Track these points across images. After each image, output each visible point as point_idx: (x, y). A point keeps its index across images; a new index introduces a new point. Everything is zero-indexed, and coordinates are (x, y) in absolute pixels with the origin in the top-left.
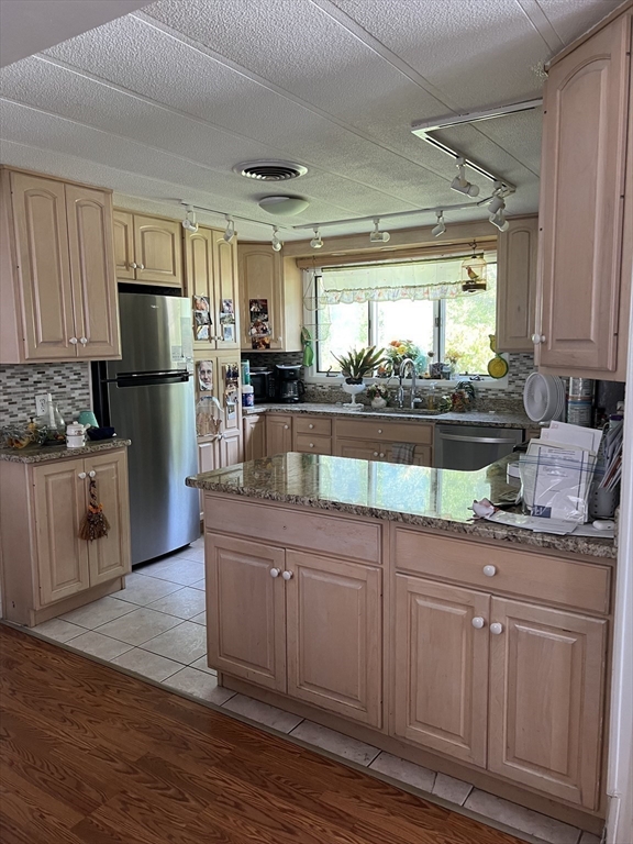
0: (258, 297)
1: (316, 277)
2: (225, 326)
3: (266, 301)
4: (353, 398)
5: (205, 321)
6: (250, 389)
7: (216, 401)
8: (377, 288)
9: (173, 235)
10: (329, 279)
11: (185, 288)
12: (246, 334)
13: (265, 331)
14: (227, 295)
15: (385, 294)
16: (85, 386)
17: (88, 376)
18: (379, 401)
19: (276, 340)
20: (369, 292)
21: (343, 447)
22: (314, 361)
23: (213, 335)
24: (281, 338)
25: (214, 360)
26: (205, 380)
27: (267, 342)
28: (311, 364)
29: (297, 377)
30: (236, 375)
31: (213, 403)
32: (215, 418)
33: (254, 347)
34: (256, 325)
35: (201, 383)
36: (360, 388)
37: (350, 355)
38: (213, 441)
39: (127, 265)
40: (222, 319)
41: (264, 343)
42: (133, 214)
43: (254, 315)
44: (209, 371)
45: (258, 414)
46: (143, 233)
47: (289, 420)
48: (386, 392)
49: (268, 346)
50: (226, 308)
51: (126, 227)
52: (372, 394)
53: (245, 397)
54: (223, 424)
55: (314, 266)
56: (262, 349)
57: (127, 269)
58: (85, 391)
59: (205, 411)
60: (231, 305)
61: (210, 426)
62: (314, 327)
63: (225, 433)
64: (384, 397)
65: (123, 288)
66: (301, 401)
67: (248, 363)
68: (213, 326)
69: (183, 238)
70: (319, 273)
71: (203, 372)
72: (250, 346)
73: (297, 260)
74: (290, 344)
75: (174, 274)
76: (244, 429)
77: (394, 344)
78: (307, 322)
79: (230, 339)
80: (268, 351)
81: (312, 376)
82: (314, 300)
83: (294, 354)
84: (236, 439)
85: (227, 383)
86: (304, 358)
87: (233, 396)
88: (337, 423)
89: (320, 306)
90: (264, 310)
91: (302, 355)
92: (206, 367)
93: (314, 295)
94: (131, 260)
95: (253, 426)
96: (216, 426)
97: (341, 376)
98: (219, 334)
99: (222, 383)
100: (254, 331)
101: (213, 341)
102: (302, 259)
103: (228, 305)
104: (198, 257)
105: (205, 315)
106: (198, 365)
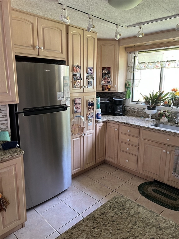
0: (106, 66)
1: (134, 57)
2: (88, 80)
3: (110, 68)
4: (150, 116)
5: (78, 78)
6: (99, 111)
7: (83, 118)
8: (168, 61)
9: (61, 31)
10: (141, 57)
11: (68, 61)
12: (100, 84)
13: (109, 82)
14: (91, 65)
15: (172, 64)
16: (5, 116)
17: (6, 110)
18: (164, 120)
19: (114, 87)
20: (163, 63)
21: (145, 144)
22: (131, 96)
23: (82, 85)
24: (116, 86)
25: (82, 97)
26: (77, 108)
27: (109, 87)
28: (129, 98)
29: (122, 103)
30: (93, 104)
31: (81, 119)
32: (82, 126)
33: (103, 90)
34: (105, 79)
35: (75, 109)
36: (154, 112)
37: (150, 95)
38: (80, 137)
39: (33, 47)
40: (87, 77)
41: (108, 88)
42: (37, 17)
43: (104, 74)
44: (79, 103)
45: (103, 122)
46: (43, 29)
47: (117, 126)
48: (169, 115)
49: (109, 89)
50: (90, 71)
51: (33, 24)
52: (161, 115)
53: (97, 115)
54: (85, 129)
55: (135, 51)
56: (107, 91)
57: (34, 49)
58: (5, 119)
59: (76, 123)
60: (93, 70)
61: (79, 130)
62: (132, 81)
63: (86, 132)
64: (168, 117)
65: (19, 59)
66: (123, 115)
67: (99, 98)
68: (82, 81)
69: (67, 33)
70: (137, 54)
71: (76, 104)
72: (101, 89)
73: (126, 48)
74: (120, 88)
75: (62, 53)
76: (96, 129)
77: (174, 90)
78: (129, 78)
79: (91, 87)
80: (109, 92)
81: (129, 103)
82: (133, 67)
83: (121, 93)
84: (92, 134)
85: (88, 109)
86: (126, 94)
87: (91, 114)
88: (143, 131)
89: (136, 70)
90: (109, 72)
91: (125, 93)
92: (78, 101)
93: (133, 65)
94: (36, 44)
95: (100, 128)
96: (82, 130)
97: (144, 104)
98: (85, 84)
99: (86, 109)
100: (103, 82)
101: (82, 89)
102: (128, 47)
103: (91, 70)
104: (75, 44)
105: (78, 75)
106: (74, 101)
